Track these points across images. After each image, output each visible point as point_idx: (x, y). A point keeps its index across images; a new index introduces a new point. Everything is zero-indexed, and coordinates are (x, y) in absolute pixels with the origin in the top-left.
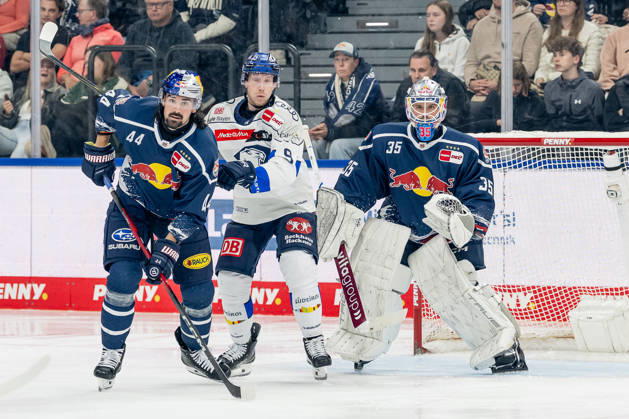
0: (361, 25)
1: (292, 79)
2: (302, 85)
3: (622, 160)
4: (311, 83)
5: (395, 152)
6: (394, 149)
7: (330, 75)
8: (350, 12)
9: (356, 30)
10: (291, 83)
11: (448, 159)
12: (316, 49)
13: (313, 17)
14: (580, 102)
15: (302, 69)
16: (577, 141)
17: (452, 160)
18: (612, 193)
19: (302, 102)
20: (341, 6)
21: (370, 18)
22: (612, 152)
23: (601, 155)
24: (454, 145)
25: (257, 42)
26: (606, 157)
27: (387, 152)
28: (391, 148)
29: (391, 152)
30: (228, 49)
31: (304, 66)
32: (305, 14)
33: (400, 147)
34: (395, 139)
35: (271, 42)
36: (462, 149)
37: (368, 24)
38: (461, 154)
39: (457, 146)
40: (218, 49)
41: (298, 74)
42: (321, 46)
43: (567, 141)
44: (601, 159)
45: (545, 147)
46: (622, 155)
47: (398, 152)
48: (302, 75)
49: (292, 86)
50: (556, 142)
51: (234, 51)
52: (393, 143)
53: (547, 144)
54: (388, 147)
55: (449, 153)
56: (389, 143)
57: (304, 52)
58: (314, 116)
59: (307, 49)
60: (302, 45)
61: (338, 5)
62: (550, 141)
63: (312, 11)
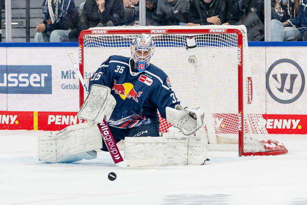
5: (120, 72)
6: (119, 70)
11: (144, 81)
14: (177, 12)
16: (170, 31)
17: (145, 82)
18: (192, 61)
22: (191, 37)
24: (149, 75)
26: (188, 40)
27: (115, 71)
28: (118, 69)
29: (117, 71)
33: (123, 70)
34: (122, 65)
36: (153, 78)
38: (152, 81)
39: (151, 76)
43: (164, 31)
46: (196, 39)
47: (122, 72)
50: (158, 32)
52: (120, 67)
53: (153, 33)
54: (116, 69)
55: (145, 78)
56: (118, 66)
62: (154, 31)
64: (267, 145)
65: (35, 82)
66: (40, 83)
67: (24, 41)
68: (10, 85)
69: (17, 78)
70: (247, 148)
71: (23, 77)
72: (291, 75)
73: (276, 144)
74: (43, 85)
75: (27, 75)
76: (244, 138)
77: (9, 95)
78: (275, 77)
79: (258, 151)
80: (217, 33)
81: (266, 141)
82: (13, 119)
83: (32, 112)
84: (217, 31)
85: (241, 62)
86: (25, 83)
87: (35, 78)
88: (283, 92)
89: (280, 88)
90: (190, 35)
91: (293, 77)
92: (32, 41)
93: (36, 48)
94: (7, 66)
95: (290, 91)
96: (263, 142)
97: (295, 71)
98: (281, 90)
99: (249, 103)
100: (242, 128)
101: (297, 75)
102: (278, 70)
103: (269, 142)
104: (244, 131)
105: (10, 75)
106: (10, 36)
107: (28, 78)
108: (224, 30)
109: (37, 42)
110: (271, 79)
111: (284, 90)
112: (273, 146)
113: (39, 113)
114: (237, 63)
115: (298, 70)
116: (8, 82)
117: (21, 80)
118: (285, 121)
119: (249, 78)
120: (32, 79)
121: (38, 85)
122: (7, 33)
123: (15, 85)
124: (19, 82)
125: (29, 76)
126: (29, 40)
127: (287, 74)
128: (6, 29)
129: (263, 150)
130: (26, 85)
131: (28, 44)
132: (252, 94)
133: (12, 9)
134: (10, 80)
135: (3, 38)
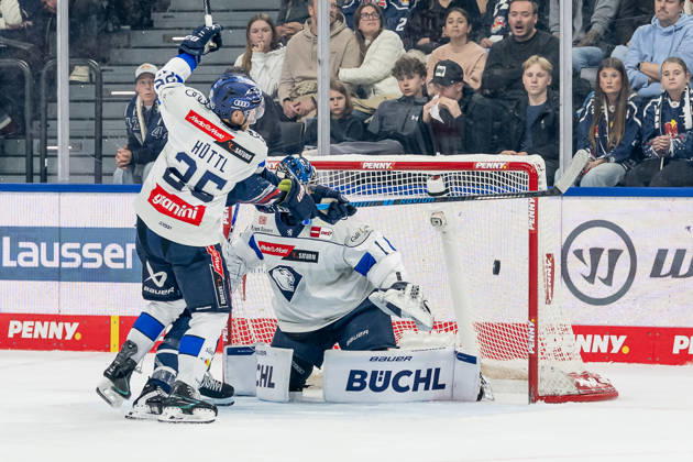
0: (167, 39)
1: (93, 97)
2: (104, 104)
3: (447, 185)
4: (114, 101)
7: (134, 93)
8: (155, 25)
9: (162, 45)
10: (92, 101)
12: (119, 65)
13: (114, 31)
15: (104, 87)
16: (398, 165)
18: (436, 222)
19: (104, 122)
20: (146, 19)
21: (177, 32)
22: (436, 177)
23: (425, 180)
25: (55, 58)
26: (430, 182)
30: (24, 64)
31: (107, 83)
32: (107, 27)
35: (70, 57)
37: (175, 39)
40: (14, 64)
41: (99, 92)
42: (125, 61)
43: (388, 165)
44: (425, 185)
45: (365, 172)
46: (447, 179)
48: (104, 94)
49: (93, 105)
50: (376, 166)
51: (31, 67)
53: (366, 169)
57: (106, 68)
58: (117, 137)
59: (110, 65)
60: (104, 61)
61: (142, 18)
62: (369, 165)
63: (114, 25)
64: (582, 382)
65: (114, 260)
66: (123, 261)
67: (91, 180)
68: (65, 265)
69: (79, 251)
70: (544, 388)
71: (91, 251)
72: (610, 251)
73: (597, 380)
74: (129, 265)
75: (98, 246)
76: (539, 368)
77: (62, 283)
78: (579, 254)
79: (564, 392)
80: (489, 169)
81: (579, 373)
82: (71, 329)
83: (109, 318)
84: (490, 165)
85: (536, 225)
86: (94, 260)
87: (114, 251)
88: (593, 283)
89: (588, 275)
90: (434, 173)
91: (614, 255)
92: (106, 181)
93: (116, 194)
94: (60, 228)
95: (608, 281)
96: (573, 375)
97: (617, 243)
98: (591, 279)
99: (548, 302)
100: (535, 349)
101: (620, 252)
102: (585, 241)
103: (586, 376)
104: (540, 356)
105: (66, 246)
106: (67, 171)
107: (101, 252)
108: (502, 165)
109: (121, 182)
110: (571, 256)
111: (597, 280)
112: (592, 383)
113: (121, 318)
114: (527, 225)
115: (623, 242)
116: (62, 259)
117: (87, 254)
118: (597, 337)
119: (549, 256)
120: (108, 255)
121: (121, 266)
122: (60, 166)
123: (75, 265)
124: (84, 260)
125: (103, 248)
126: (101, 179)
127: (602, 250)
128: (59, 158)
129: (574, 391)
130: (98, 265)
131: (98, 187)
132: (552, 286)
133: (71, 119)
134: (66, 254)
135: (50, 174)
